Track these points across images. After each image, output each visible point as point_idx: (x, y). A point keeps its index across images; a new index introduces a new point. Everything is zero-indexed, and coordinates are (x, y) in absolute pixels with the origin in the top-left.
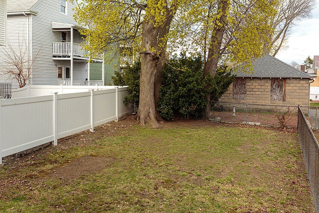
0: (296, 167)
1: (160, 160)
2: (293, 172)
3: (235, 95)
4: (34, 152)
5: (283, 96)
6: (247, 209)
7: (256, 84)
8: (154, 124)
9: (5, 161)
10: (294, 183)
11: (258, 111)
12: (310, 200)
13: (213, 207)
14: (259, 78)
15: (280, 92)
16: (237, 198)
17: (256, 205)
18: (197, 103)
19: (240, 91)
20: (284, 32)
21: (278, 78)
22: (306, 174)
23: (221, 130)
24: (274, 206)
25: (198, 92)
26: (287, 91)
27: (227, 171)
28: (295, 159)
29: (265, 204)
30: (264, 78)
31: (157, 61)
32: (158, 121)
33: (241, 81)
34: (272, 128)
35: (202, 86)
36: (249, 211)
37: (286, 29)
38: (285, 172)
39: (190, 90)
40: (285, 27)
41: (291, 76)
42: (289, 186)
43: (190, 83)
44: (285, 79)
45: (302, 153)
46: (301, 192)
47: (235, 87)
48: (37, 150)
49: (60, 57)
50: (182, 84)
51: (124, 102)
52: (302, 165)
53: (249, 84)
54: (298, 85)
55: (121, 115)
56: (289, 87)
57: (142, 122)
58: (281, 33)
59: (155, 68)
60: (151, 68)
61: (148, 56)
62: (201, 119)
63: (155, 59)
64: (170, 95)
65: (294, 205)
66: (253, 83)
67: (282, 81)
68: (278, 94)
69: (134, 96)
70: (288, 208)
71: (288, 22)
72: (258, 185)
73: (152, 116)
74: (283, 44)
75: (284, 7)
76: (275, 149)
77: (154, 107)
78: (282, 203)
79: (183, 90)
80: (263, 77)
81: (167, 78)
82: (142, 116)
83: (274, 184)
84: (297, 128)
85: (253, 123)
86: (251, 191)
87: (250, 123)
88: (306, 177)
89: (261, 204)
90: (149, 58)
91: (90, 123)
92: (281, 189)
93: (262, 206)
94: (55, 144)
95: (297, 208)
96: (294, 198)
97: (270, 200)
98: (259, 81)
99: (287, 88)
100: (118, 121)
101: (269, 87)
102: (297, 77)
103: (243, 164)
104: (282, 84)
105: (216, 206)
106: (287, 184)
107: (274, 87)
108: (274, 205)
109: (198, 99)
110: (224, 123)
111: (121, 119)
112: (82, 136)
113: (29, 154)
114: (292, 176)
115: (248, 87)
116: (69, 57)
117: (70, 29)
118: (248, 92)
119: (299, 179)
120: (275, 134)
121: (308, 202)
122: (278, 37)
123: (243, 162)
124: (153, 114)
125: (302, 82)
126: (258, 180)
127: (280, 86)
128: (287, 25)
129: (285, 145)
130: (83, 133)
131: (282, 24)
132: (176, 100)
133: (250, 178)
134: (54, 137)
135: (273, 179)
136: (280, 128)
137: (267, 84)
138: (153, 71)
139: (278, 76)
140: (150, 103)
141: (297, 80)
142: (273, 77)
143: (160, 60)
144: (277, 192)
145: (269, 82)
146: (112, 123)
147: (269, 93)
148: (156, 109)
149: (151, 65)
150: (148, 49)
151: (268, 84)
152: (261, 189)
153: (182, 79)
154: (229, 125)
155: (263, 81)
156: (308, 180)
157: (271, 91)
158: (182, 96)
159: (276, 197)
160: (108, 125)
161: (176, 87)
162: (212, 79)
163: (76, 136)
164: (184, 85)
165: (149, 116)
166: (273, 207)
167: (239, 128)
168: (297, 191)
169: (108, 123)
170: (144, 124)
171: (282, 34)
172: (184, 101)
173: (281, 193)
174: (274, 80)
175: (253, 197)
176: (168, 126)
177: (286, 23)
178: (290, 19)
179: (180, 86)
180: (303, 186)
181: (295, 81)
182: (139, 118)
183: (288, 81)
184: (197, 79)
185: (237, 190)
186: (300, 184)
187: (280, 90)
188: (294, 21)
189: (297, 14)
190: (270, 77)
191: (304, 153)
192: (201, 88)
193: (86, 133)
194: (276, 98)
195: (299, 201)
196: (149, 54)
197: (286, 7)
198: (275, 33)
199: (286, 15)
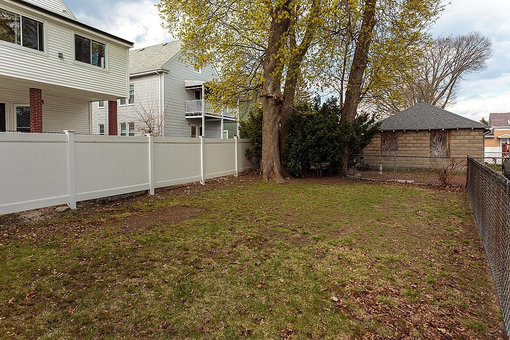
0: (461, 230)
1: (262, 214)
2: (457, 237)
3: (383, 152)
4: (123, 199)
5: (447, 152)
6: (363, 286)
7: (410, 138)
8: (279, 179)
9: (81, 206)
10: (456, 252)
11: (413, 170)
12: (485, 281)
13: (305, 279)
14: (415, 131)
15: (443, 147)
16: (351, 268)
17: (381, 281)
18: (330, 155)
19: (390, 147)
20: (449, 88)
21: (440, 130)
22: (479, 240)
23: (360, 187)
24: (415, 286)
25: (331, 140)
26: (452, 145)
27: (351, 230)
28: (461, 220)
29: (399, 281)
30: (420, 131)
31: (280, 105)
32: (284, 177)
33: (391, 135)
34: (430, 186)
35: (336, 134)
36: (367, 290)
37: (453, 85)
38: (444, 236)
39: (320, 139)
40: (451, 81)
41: (458, 126)
42: (446, 255)
43: (320, 129)
44: (449, 130)
45: (473, 214)
46: (468, 266)
47: (384, 142)
48: (127, 198)
49: (193, 115)
50: (311, 132)
51: (246, 155)
52: (471, 228)
53: (401, 139)
54: (467, 137)
55: (241, 169)
56: (454, 141)
57: (265, 177)
58: (446, 89)
59: (278, 115)
60: (274, 114)
61: (270, 100)
62: (336, 175)
63: (279, 103)
64: (297, 145)
65: (453, 287)
66: (406, 137)
67: (445, 133)
68: (440, 149)
69: (256, 148)
70: (441, 291)
71: (455, 75)
72: (394, 252)
73: (276, 170)
74: (449, 101)
75: (448, 60)
76: (431, 208)
77: (278, 160)
78: (430, 282)
79: (311, 139)
80: (419, 129)
81: (294, 127)
82: (265, 171)
83: (421, 251)
84: (466, 186)
85: (404, 181)
86: (378, 259)
87: (399, 181)
88: (479, 244)
89: (392, 280)
90: (271, 102)
91: (200, 174)
92: (433, 260)
93: (392, 285)
94: (152, 193)
95: (459, 292)
96: (454, 274)
97: (409, 275)
98: (415, 135)
99: (452, 141)
100: (238, 176)
101: (428, 142)
102: (466, 127)
103: (377, 223)
104: (446, 137)
105: (310, 278)
106: (444, 253)
107: (434, 141)
108: (415, 284)
109: (331, 150)
110: (364, 181)
111: (242, 174)
112: (189, 187)
113: (115, 201)
114: (454, 242)
115: (400, 142)
116: (201, 115)
117: (201, 86)
118: (400, 149)
119: (465, 247)
120: (434, 192)
121: (482, 284)
122: (443, 93)
123: (378, 220)
124: (278, 168)
125: (473, 133)
126: (395, 244)
127: (443, 140)
128: (453, 79)
129: (446, 204)
130: (191, 185)
131: (447, 79)
132: (305, 151)
133: (383, 240)
134: (150, 185)
135: (421, 243)
136: (441, 186)
137: (424, 138)
138: (277, 118)
139: (440, 127)
140: (274, 155)
141: (466, 131)
142: (433, 128)
143: (284, 104)
144: (424, 263)
145: (428, 135)
146: (231, 178)
147: (428, 149)
148: (281, 162)
149: (274, 110)
150: (270, 92)
151: (427, 138)
152: (396, 256)
153: (310, 126)
154: (371, 183)
155: (419, 134)
156: (482, 250)
157: (430, 146)
158: (312, 147)
159: (422, 272)
160: (225, 179)
161: (305, 136)
162: (349, 126)
163: (181, 188)
164: (314, 133)
165: (272, 170)
166: (413, 287)
167: (384, 185)
168: (462, 264)
169: (226, 177)
170: (267, 179)
171: (448, 91)
172: (314, 153)
173: (431, 266)
174: (434, 132)
175: (381, 267)
176: (295, 183)
177: (453, 77)
178: (457, 73)
179: (308, 134)
180: (473, 258)
181: (463, 133)
182: (262, 172)
183: (453, 133)
184: (329, 125)
185: (356, 255)
186: (467, 255)
187: (443, 145)
188: (463, 74)
189: (467, 66)
190: (430, 128)
191: (476, 214)
192: (334, 136)
193: (195, 186)
194: (437, 155)
195: (465, 281)
196: (271, 97)
197: (452, 60)
198: (439, 90)
199: (453, 68)
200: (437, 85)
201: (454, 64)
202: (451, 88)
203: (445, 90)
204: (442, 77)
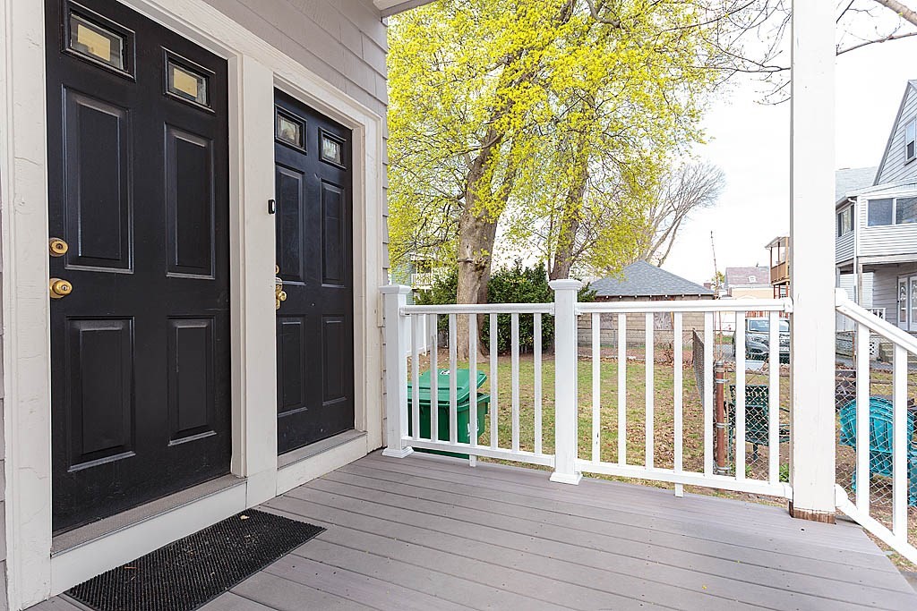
5: (671, 323)
8: (479, 358)
11: (633, 345)
14: (633, 297)
15: (667, 317)
20: (673, 231)
21: (662, 297)
30: (640, 297)
31: (481, 271)
37: (677, 226)
40: (675, 222)
41: (685, 293)
44: (673, 297)
57: (461, 355)
58: (668, 233)
59: (478, 281)
60: (473, 281)
61: (469, 264)
63: (479, 268)
67: (669, 299)
68: (663, 320)
71: (680, 215)
74: (673, 248)
80: (638, 295)
82: (460, 348)
90: (469, 267)
102: (692, 293)
110: (580, 358)
120: (659, 368)
122: (663, 239)
128: (677, 221)
131: (670, 219)
136: (666, 362)
139: (662, 293)
141: (694, 297)
142: (655, 294)
148: (480, 338)
149: (474, 277)
150: (469, 256)
167: (604, 362)
171: (671, 234)
174: (656, 298)
177: (676, 217)
178: (682, 211)
183: (678, 298)
188: (690, 213)
189: (695, 203)
190: (650, 294)
194: (660, 326)
197: (675, 193)
198: (658, 234)
199: (676, 205)
200: (656, 226)
201: (677, 198)
202: (675, 232)
203: (666, 235)
204: (663, 215)
